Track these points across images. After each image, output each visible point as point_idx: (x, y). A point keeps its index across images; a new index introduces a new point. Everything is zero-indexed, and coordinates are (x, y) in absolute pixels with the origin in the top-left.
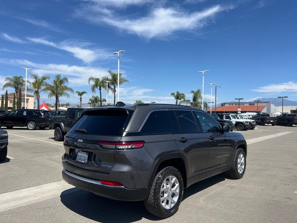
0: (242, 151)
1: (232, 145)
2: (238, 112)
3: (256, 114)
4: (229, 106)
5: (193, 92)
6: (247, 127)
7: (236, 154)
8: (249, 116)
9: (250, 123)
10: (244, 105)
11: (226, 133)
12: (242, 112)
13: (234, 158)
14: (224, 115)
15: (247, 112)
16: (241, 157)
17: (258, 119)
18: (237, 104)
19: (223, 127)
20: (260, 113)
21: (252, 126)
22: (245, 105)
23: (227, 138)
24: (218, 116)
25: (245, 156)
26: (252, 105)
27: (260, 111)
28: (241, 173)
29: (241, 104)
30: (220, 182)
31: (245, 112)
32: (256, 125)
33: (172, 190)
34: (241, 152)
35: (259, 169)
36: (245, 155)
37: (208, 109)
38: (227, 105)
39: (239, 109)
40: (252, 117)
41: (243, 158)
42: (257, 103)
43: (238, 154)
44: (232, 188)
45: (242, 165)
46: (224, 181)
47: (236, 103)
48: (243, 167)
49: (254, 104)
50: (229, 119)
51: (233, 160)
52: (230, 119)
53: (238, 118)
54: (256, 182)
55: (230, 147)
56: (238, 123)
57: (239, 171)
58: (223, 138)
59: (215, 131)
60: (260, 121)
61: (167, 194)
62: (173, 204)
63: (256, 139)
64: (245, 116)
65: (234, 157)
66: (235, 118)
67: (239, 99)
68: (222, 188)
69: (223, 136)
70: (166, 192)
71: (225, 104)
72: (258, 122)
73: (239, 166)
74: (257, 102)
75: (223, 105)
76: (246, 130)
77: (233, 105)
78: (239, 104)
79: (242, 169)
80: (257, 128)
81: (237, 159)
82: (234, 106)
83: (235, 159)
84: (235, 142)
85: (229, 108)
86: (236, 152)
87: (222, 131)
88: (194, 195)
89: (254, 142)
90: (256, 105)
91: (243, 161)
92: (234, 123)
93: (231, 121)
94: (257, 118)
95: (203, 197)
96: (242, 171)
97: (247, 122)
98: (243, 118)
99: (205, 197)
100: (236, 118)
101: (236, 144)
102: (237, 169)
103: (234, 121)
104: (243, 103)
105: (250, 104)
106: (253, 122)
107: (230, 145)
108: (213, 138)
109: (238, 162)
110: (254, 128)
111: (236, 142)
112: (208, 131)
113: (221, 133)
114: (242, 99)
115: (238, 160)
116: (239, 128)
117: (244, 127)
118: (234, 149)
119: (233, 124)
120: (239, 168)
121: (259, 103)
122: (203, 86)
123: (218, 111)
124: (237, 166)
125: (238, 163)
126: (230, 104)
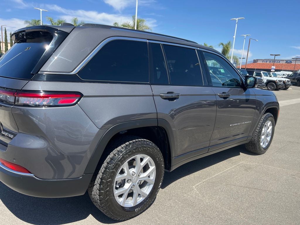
0: (271, 116)
1: (257, 107)
2: (272, 70)
3: (292, 73)
4: (262, 63)
5: (222, 44)
6: (279, 87)
7: (261, 122)
8: (284, 75)
9: (284, 82)
10: (279, 62)
11: (250, 90)
12: (276, 70)
13: (257, 126)
14: (254, 72)
15: (282, 70)
16: (269, 125)
17: (294, 79)
18: (272, 61)
19: (246, 80)
20: (297, 72)
21: (285, 86)
22: (281, 63)
23: (251, 98)
24: (247, 72)
25: (274, 124)
26: (289, 63)
27: (296, 71)
28: (264, 146)
29: (276, 61)
30: (231, 158)
31: (280, 70)
32: (291, 85)
33: (140, 177)
34: (269, 119)
35: (290, 142)
36: (274, 122)
37: (238, 66)
38: (259, 62)
39: (273, 67)
40: (287, 76)
41: (271, 127)
42: (296, 61)
43: (265, 121)
44: (248, 169)
45: (267, 136)
46: (237, 156)
47: (270, 61)
48: (269, 139)
49: (291, 62)
50: (259, 76)
51: (256, 128)
52: (261, 76)
53: (270, 76)
54: (285, 162)
55: (254, 110)
56: (269, 82)
57: (261, 144)
58: (244, 98)
59: (233, 85)
60: (296, 81)
61: (131, 183)
62: (141, 198)
63: (288, 101)
64: (279, 75)
65: (258, 124)
66: (267, 76)
67: (276, 55)
68: (233, 168)
69: (244, 93)
70: (128, 180)
71: (257, 60)
72: (293, 82)
73: (263, 137)
74: (295, 59)
75: (255, 61)
76: (278, 90)
77: (267, 62)
78: (274, 61)
79: (267, 142)
80: (291, 88)
81: (261, 128)
82: (268, 64)
83: (258, 128)
84: (263, 104)
85: (262, 65)
86: (261, 118)
87: (244, 86)
88: (187, 177)
89: (286, 104)
90: (293, 63)
91: (270, 130)
92: (265, 81)
93: (262, 78)
94: (293, 77)
95: (200, 182)
96: (267, 144)
97: (280, 81)
98: (276, 77)
99: (204, 182)
100: (269, 76)
101: (263, 106)
102: (259, 142)
103: (265, 79)
104: (278, 60)
105: (287, 62)
106: (288, 81)
107: (255, 106)
108: (227, 95)
109: (263, 131)
110: (288, 88)
111: (265, 103)
112: (223, 84)
113: (242, 89)
114: (279, 55)
115: (263, 129)
116: (270, 88)
117: (276, 86)
118: (260, 113)
119: (263, 83)
120: (263, 139)
121: (297, 61)
122: (234, 37)
123: (249, 68)
124: (259, 138)
125: (262, 134)
126: (263, 60)
